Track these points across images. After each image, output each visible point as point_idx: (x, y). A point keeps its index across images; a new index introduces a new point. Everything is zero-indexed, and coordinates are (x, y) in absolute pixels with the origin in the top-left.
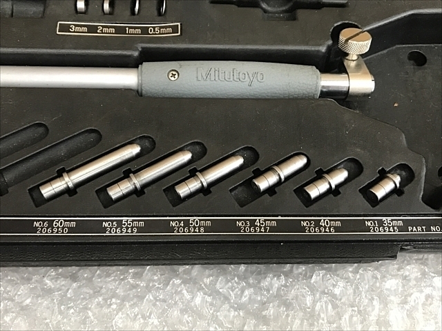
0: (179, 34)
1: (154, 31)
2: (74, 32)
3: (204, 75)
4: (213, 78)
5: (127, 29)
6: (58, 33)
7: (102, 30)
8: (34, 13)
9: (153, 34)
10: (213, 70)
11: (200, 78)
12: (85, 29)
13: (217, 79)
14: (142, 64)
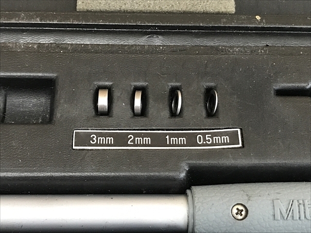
0: (240, 145)
1: (205, 140)
2: (96, 145)
3: (284, 211)
4: (297, 216)
5: (167, 137)
6: (74, 147)
7: (133, 141)
8: (34, 106)
9: (203, 145)
10: (296, 203)
11: (278, 216)
12: (111, 140)
13: (303, 217)
14: (190, 188)
